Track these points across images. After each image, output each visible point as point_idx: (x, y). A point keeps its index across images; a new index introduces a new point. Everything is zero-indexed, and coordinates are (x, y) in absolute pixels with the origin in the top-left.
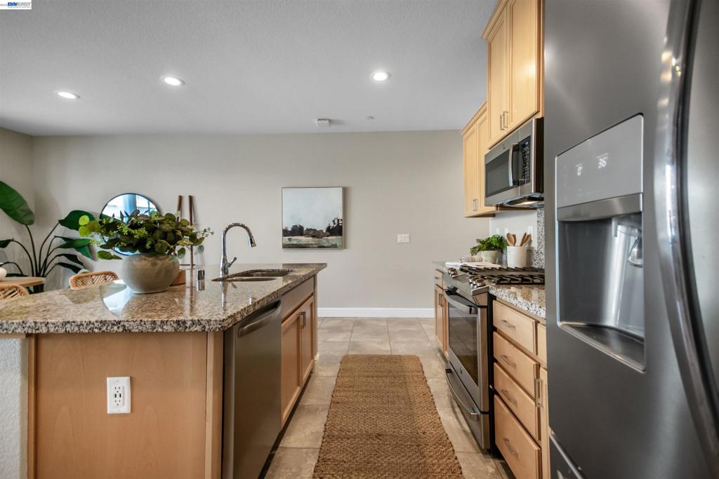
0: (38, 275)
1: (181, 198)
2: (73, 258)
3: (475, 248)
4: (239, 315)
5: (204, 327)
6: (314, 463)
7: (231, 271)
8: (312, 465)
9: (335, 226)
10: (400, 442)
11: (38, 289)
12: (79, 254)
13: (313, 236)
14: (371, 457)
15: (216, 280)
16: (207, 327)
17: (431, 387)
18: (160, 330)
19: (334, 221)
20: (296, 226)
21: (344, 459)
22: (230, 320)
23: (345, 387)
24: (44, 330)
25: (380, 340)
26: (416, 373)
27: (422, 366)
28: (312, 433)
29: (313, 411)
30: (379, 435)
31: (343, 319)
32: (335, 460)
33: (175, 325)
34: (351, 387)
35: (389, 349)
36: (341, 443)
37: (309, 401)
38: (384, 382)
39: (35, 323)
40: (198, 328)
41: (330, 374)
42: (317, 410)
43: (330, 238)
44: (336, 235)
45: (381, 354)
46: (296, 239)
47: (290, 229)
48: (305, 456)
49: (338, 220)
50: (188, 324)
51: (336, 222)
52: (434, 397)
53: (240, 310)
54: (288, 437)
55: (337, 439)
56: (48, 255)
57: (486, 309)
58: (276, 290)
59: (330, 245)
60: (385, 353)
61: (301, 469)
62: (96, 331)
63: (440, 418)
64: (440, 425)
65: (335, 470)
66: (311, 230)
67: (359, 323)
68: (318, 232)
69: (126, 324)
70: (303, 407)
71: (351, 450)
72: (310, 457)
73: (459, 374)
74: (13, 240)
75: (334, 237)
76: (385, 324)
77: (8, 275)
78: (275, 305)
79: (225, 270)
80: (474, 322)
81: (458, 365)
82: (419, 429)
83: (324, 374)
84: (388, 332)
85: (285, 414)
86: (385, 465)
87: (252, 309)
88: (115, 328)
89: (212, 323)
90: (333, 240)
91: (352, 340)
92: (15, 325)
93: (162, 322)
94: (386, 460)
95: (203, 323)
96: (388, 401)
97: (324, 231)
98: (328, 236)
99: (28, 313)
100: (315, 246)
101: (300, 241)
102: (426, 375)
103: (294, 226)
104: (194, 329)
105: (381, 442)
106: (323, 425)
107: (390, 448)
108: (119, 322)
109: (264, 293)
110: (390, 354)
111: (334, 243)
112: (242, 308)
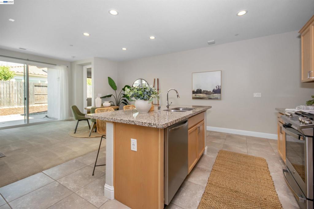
0: (118, 106)
1: (155, 79)
2: (125, 100)
3: (310, 101)
4: (169, 124)
5: (157, 126)
6: (203, 192)
7: (170, 107)
8: (202, 193)
9: (217, 89)
10: (249, 199)
11: (118, 109)
12: (127, 99)
13: (206, 94)
14: (231, 200)
15: (164, 110)
16: (158, 127)
17: (272, 177)
18: (144, 125)
19: (216, 87)
20: (198, 89)
21: (217, 196)
22: (166, 125)
23: (220, 164)
24: (116, 121)
25: (241, 146)
26: (262, 167)
27: (267, 165)
28: (202, 180)
29: (203, 171)
30: (236, 192)
31: (221, 133)
32: (212, 195)
33: (148, 124)
34: (223, 165)
35: (246, 151)
36: (216, 189)
37: (201, 166)
38: (242, 167)
39: (115, 119)
40: (155, 126)
41: (212, 157)
42: (205, 170)
43: (214, 95)
44: (217, 93)
45: (241, 153)
46: (198, 95)
47: (195, 91)
48: (198, 188)
49: (219, 86)
50: (152, 124)
51: (218, 87)
52: (274, 183)
53: (170, 122)
54: (191, 178)
55: (214, 186)
56: (120, 99)
57: (312, 138)
58: (185, 116)
59: (214, 98)
60: (243, 153)
61: (196, 193)
62: (128, 123)
63: (277, 195)
64: (277, 198)
65: (212, 199)
66: (205, 91)
67: (229, 136)
68: (209, 92)
69: (135, 122)
70: (199, 168)
71: (221, 194)
72: (201, 189)
73: (293, 174)
74: (112, 95)
75: (216, 94)
76: (245, 139)
77: (111, 105)
78: (185, 122)
79: (168, 107)
80: (303, 145)
81: (292, 169)
82: (262, 196)
83: (210, 157)
84: (247, 143)
85: (190, 168)
86: (239, 206)
87: (174, 122)
88: (132, 123)
89: (159, 125)
90: (216, 96)
91: (225, 144)
92: (110, 119)
93: (145, 123)
94: (240, 204)
95: (157, 125)
96: (243, 177)
97: (212, 92)
98: (213, 94)
99: (113, 116)
100: (207, 98)
101: (200, 96)
102: (269, 169)
103: (197, 90)
104: (154, 126)
105: (237, 195)
106: (208, 178)
107: (243, 200)
108: (133, 121)
109: (180, 117)
110: (246, 154)
111: (216, 97)
112: (171, 121)
